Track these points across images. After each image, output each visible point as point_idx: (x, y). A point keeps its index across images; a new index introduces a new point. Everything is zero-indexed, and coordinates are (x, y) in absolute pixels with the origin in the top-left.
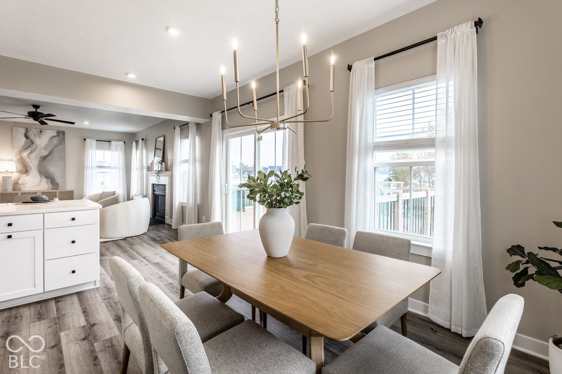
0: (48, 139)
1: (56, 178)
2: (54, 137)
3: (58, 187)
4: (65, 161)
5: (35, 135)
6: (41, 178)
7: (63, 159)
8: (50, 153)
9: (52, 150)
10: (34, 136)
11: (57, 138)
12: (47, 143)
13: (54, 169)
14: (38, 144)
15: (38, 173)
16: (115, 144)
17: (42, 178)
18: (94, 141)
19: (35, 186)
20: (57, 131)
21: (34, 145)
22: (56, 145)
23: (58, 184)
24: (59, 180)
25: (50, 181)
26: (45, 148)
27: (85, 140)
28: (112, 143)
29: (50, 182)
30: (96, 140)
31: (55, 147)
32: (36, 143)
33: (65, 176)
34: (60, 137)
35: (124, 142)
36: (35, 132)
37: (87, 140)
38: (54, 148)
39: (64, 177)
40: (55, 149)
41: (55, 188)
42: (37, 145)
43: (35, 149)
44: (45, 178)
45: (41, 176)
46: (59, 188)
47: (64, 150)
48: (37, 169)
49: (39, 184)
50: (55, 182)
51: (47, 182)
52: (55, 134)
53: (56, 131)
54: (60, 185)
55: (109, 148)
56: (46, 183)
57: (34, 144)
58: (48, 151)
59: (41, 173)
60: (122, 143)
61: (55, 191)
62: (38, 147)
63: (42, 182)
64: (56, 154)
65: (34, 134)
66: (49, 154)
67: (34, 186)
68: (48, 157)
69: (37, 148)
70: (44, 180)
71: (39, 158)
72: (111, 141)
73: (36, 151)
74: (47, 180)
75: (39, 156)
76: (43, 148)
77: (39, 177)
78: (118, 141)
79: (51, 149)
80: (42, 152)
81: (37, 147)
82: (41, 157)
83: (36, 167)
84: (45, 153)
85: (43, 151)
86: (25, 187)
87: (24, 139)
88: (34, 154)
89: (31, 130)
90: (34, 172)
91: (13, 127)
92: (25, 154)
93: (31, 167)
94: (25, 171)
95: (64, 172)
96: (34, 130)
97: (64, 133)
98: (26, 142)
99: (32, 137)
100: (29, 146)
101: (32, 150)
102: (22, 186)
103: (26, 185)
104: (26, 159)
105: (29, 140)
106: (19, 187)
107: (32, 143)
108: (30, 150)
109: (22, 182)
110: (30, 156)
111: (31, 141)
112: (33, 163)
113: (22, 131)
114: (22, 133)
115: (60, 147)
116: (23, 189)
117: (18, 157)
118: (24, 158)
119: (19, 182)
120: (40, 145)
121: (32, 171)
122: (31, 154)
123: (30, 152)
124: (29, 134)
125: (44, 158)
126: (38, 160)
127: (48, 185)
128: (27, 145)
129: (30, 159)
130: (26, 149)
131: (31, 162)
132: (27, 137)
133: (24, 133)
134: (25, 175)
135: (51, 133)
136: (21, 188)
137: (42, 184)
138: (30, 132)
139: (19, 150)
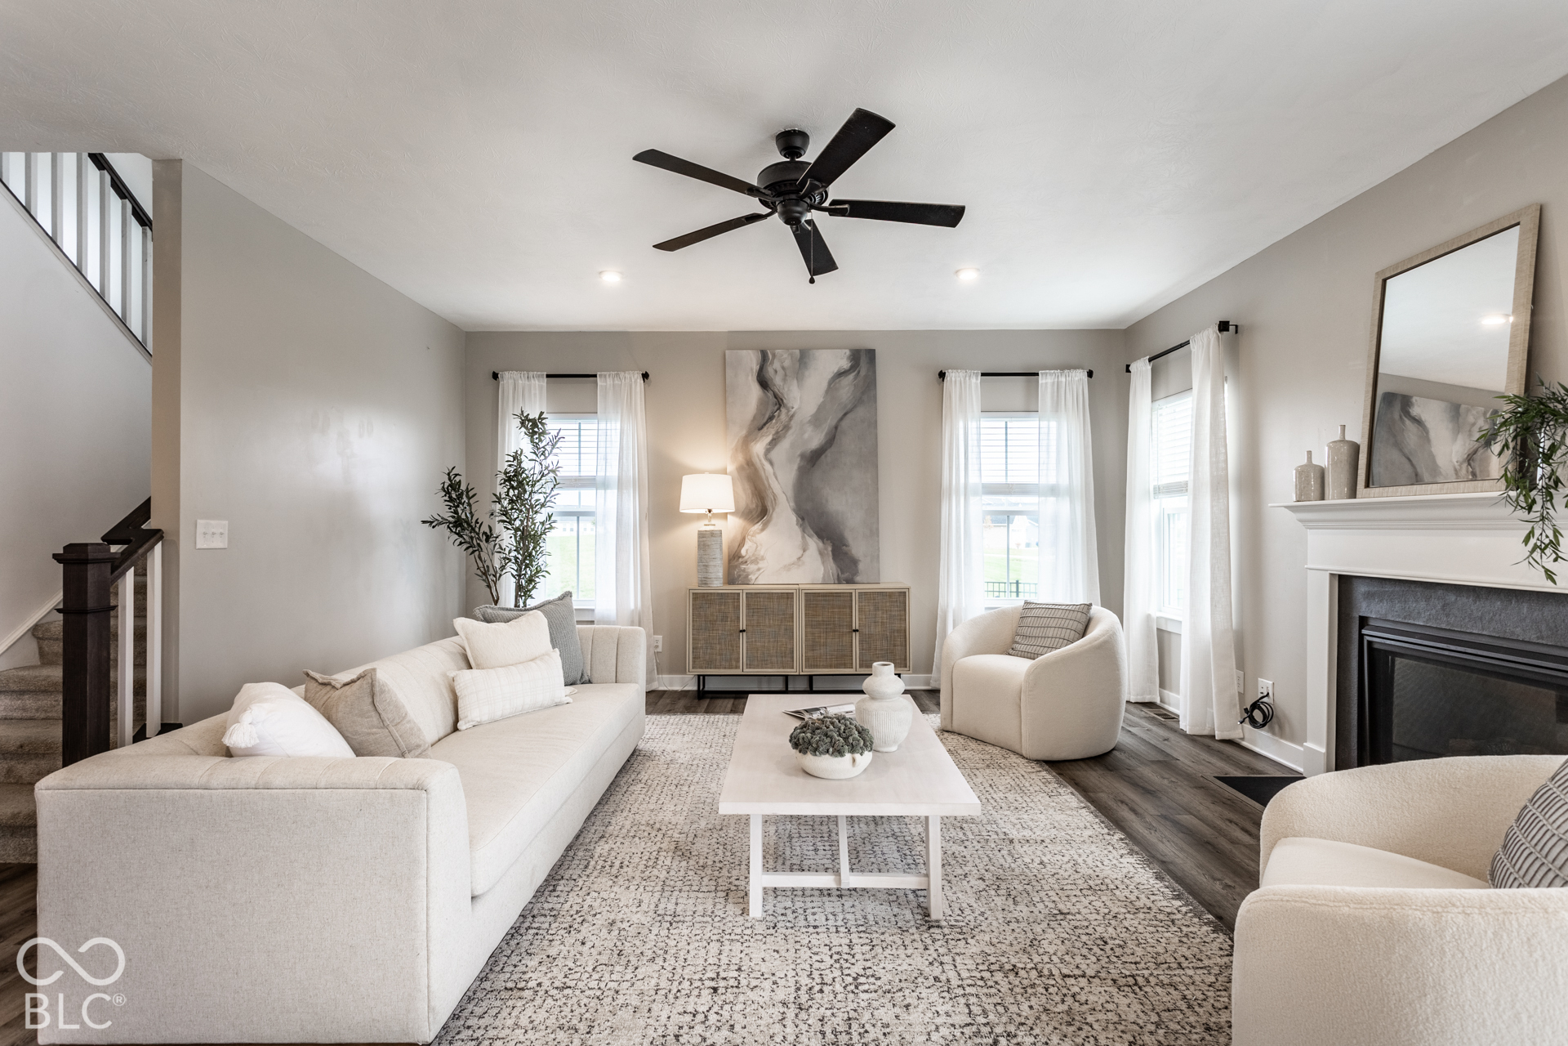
0: (825, 385)
1: (849, 537)
2: (841, 374)
3: (856, 572)
4: (876, 466)
5: (786, 375)
6: (803, 537)
7: (870, 459)
8: (831, 440)
9: (836, 428)
10: (785, 379)
11: (851, 376)
12: (822, 400)
13: (841, 504)
14: (796, 407)
15: (793, 518)
16: (1054, 383)
17: (807, 537)
18: (974, 380)
19: (788, 568)
20: (851, 350)
21: (783, 410)
22: (849, 406)
23: (854, 562)
24: (858, 548)
25: (830, 549)
26: (816, 420)
27: (942, 375)
28: (1042, 380)
29: (830, 553)
30: (983, 375)
31: (845, 414)
32: (790, 405)
33: (878, 529)
34: (859, 372)
35: (1090, 374)
36: (787, 363)
37: (951, 376)
38: (841, 419)
39: (873, 533)
40: (845, 424)
41: (846, 575)
42: (791, 413)
43: (787, 428)
44: (815, 537)
45: (804, 531)
46: (858, 579)
47: (873, 424)
48: (792, 504)
49: (799, 558)
50: (846, 554)
51: (821, 554)
52: (845, 364)
53: (848, 353)
54: (861, 566)
55: (1030, 409)
56: (819, 557)
57: (785, 406)
58: (824, 433)
59: (803, 519)
60: (1081, 375)
61: (844, 588)
62: (796, 418)
63: (807, 553)
64: (849, 442)
65: (783, 368)
66: (826, 443)
67: (785, 566)
68: (823, 457)
69: (792, 422)
70: (814, 544)
71: (799, 459)
72: (1037, 374)
73: (790, 432)
74: (821, 544)
75: (799, 453)
76: (810, 422)
77: (797, 530)
78: (1066, 371)
79: (834, 423)
80: (806, 436)
81: (792, 416)
82: (802, 456)
83: (790, 493)
84: (815, 440)
85: (809, 432)
86: (759, 569)
87: (755, 391)
88: (785, 445)
89: (774, 356)
90: (784, 514)
91: (727, 352)
92: (759, 447)
93: (775, 496)
94: (759, 510)
95: (873, 512)
96: (785, 356)
97: (871, 354)
98: (762, 404)
99: (777, 380)
100: (771, 418)
101: (777, 433)
102: (751, 567)
103: (761, 565)
104: (763, 465)
105: (770, 395)
106: (744, 570)
107: (779, 402)
108: (773, 431)
109: (750, 554)
110: (774, 455)
111: (776, 396)
112: (781, 481)
113: (751, 360)
114: (752, 369)
115: (861, 412)
116: (752, 577)
117: (741, 458)
118: (756, 460)
119: (743, 552)
120: (799, 408)
121: (777, 510)
122: (775, 445)
123: (773, 440)
124: (770, 371)
125: (813, 459)
126: (796, 467)
127: (823, 563)
128: (764, 415)
129: (771, 463)
130: (761, 429)
131: (774, 474)
132: (764, 383)
133: (756, 368)
134: (758, 526)
135: (832, 361)
136: (747, 576)
137: (806, 558)
138: (772, 363)
139: (744, 432)
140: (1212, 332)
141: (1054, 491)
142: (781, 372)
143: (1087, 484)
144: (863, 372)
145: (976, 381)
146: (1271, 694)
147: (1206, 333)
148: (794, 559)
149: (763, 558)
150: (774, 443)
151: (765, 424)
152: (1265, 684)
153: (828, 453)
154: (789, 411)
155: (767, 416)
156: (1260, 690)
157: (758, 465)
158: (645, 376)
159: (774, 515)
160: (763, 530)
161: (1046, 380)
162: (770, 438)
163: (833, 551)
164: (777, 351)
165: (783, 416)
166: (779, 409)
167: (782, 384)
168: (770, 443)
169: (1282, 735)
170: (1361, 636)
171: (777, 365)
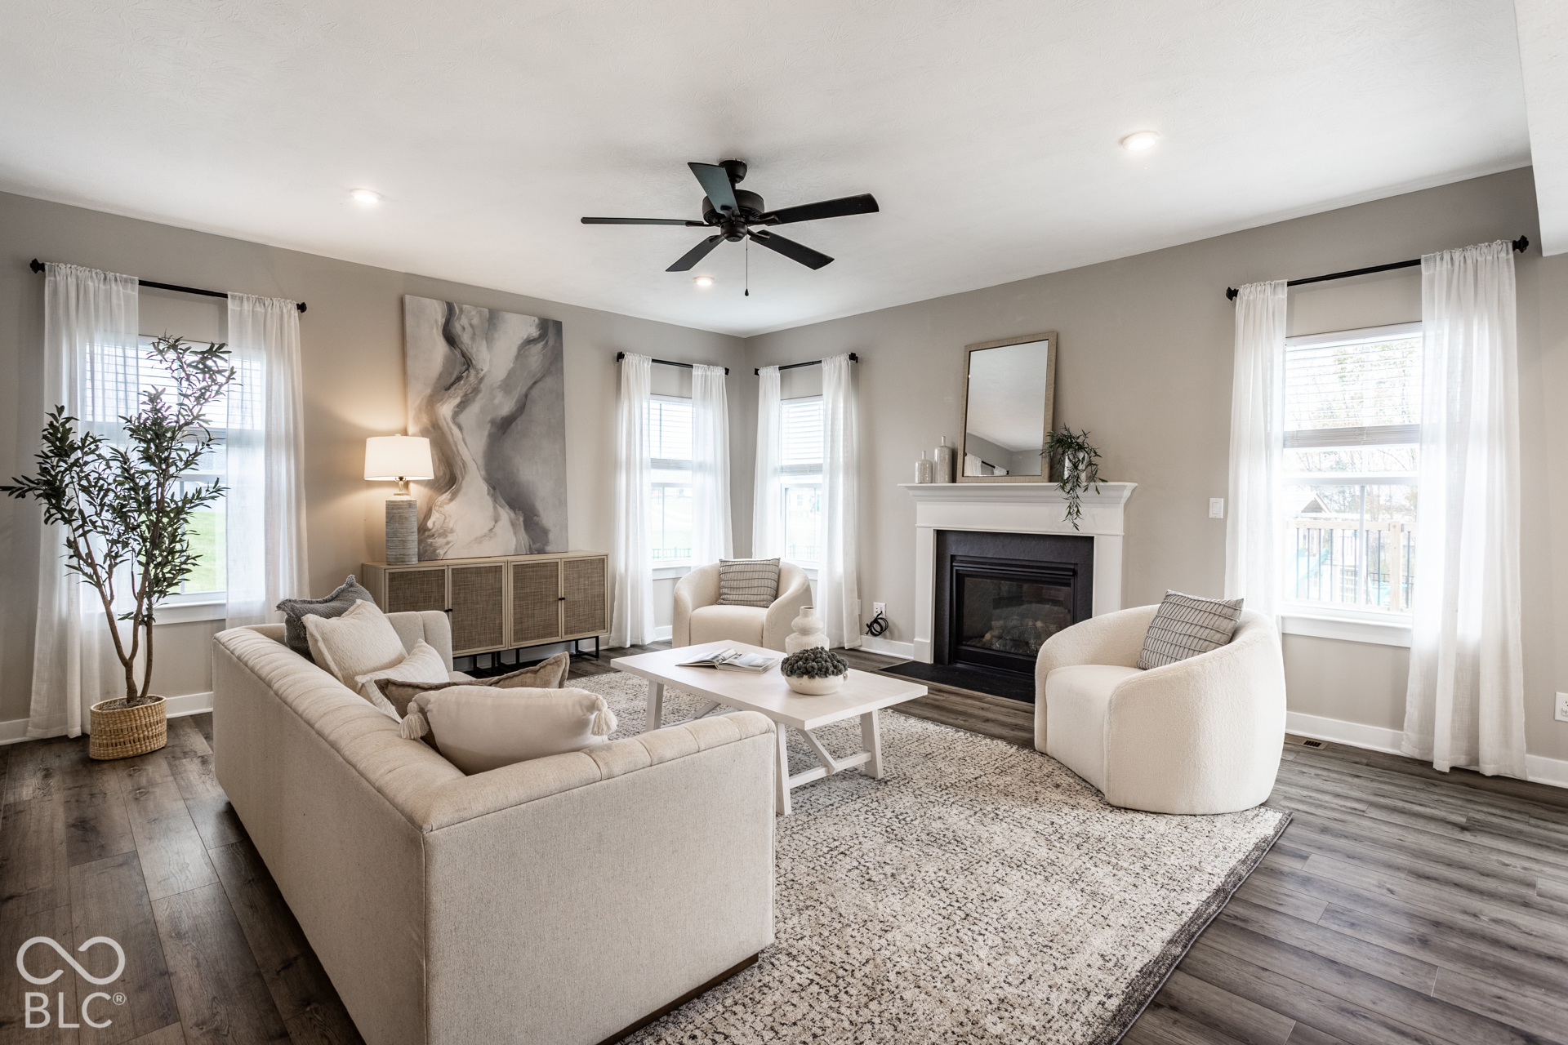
0: (514, 350)
1: (539, 507)
2: (530, 342)
3: (547, 543)
4: (564, 438)
5: (474, 334)
6: (495, 508)
7: (558, 430)
8: (522, 408)
9: (526, 396)
10: (473, 337)
11: (540, 345)
12: (512, 365)
13: (532, 474)
14: (485, 370)
15: (485, 487)
16: (703, 375)
17: (499, 507)
18: (646, 365)
19: (479, 540)
20: (540, 319)
21: (472, 372)
22: (539, 375)
23: (545, 532)
24: (548, 518)
25: (522, 519)
26: (507, 385)
27: (621, 356)
28: (694, 371)
29: (522, 523)
30: (653, 361)
31: (535, 383)
32: (479, 367)
33: (566, 499)
34: (547, 342)
35: (727, 371)
36: (475, 321)
37: (629, 359)
38: (531, 388)
39: (562, 503)
40: (535, 393)
41: (538, 545)
42: (481, 375)
43: (476, 391)
44: (507, 507)
45: (495, 501)
46: (548, 548)
47: (560, 396)
48: (483, 473)
49: (491, 530)
50: (537, 524)
51: (513, 524)
52: (534, 332)
53: (537, 321)
54: (551, 536)
55: (684, 395)
56: (511, 529)
57: (474, 367)
58: (514, 401)
59: (494, 488)
60: (721, 371)
61: (536, 558)
62: (486, 381)
63: (500, 524)
64: (537, 411)
65: (472, 326)
66: (517, 411)
67: (476, 539)
68: (514, 424)
69: (482, 386)
70: (505, 514)
71: (489, 425)
72: (692, 366)
73: (480, 396)
74: (513, 515)
75: (489, 419)
76: (500, 387)
77: (488, 500)
78: (711, 367)
79: (524, 391)
80: (496, 401)
81: (482, 379)
82: (493, 422)
83: (481, 461)
84: (506, 407)
85: (499, 397)
86: (448, 543)
87: (441, 347)
88: (474, 409)
89: (461, 310)
90: (475, 483)
91: (408, 298)
92: (446, 409)
93: (464, 464)
94: (448, 479)
95: (561, 481)
96: (473, 313)
97: (558, 325)
98: (449, 362)
99: (465, 338)
100: (459, 379)
101: (466, 395)
102: (439, 541)
103: (450, 538)
104: (450, 429)
105: (458, 353)
106: (431, 545)
107: (468, 362)
108: (461, 393)
109: (438, 526)
110: (462, 418)
111: (464, 355)
112: (471, 448)
113: (435, 312)
114: (436, 321)
115: (549, 382)
116: (441, 552)
117: (425, 419)
118: (442, 423)
119: (430, 524)
120: (489, 371)
121: (467, 478)
122: (464, 408)
123: (461, 402)
124: (457, 327)
125: (503, 427)
126: (486, 433)
127: (515, 534)
128: (451, 374)
129: (460, 428)
130: (448, 389)
131: (464, 439)
132: (450, 338)
133: (441, 321)
134: (446, 496)
135: (519, 328)
136: (435, 550)
137: (497, 530)
138: (459, 318)
139: (428, 391)
140: (843, 361)
141: (701, 467)
142: (469, 330)
143: (725, 462)
144: (551, 343)
145: (648, 365)
146: (884, 612)
147: (838, 359)
148: (486, 530)
149: (452, 531)
150: (462, 406)
151: (452, 384)
152: (879, 607)
153: (519, 421)
154: (478, 373)
155: (454, 376)
156: (875, 610)
157: (446, 429)
158: (302, 308)
159: (464, 484)
160: (451, 500)
161: (698, 372)
162: (458, 400)
163: (525, 521)
164: (464, 306)
165: (472, 379)
166: (467, 369)
167: (470, 343)
168: (458, 406)
169: (892, 637)
170: (952, 567)
171: (464, 321)
